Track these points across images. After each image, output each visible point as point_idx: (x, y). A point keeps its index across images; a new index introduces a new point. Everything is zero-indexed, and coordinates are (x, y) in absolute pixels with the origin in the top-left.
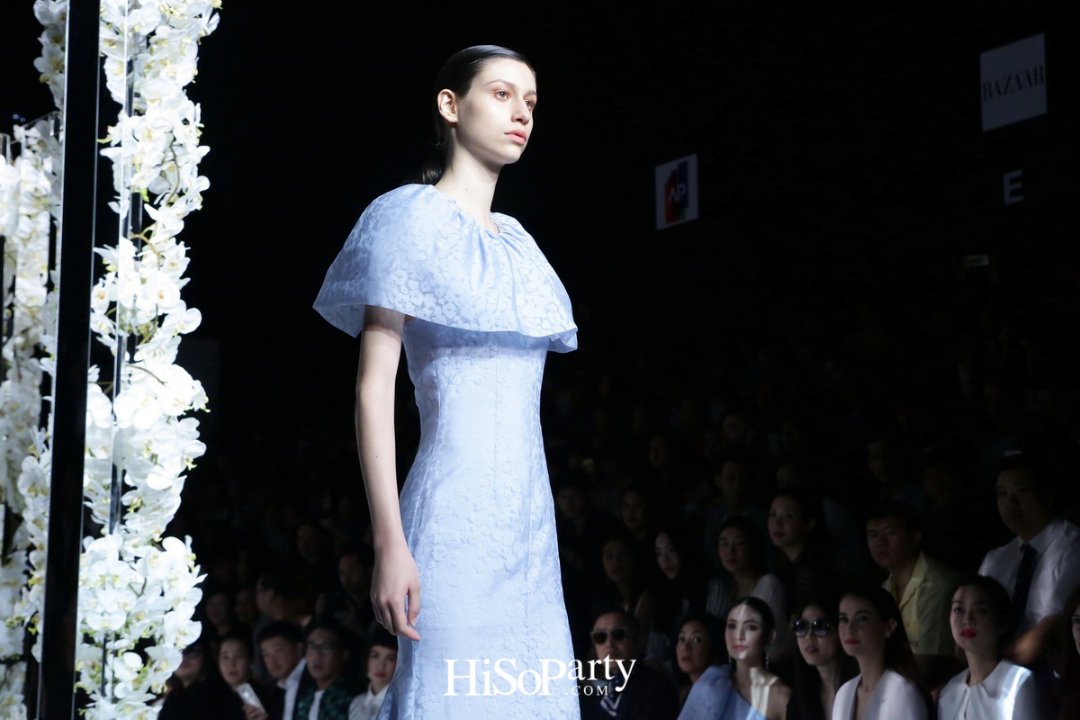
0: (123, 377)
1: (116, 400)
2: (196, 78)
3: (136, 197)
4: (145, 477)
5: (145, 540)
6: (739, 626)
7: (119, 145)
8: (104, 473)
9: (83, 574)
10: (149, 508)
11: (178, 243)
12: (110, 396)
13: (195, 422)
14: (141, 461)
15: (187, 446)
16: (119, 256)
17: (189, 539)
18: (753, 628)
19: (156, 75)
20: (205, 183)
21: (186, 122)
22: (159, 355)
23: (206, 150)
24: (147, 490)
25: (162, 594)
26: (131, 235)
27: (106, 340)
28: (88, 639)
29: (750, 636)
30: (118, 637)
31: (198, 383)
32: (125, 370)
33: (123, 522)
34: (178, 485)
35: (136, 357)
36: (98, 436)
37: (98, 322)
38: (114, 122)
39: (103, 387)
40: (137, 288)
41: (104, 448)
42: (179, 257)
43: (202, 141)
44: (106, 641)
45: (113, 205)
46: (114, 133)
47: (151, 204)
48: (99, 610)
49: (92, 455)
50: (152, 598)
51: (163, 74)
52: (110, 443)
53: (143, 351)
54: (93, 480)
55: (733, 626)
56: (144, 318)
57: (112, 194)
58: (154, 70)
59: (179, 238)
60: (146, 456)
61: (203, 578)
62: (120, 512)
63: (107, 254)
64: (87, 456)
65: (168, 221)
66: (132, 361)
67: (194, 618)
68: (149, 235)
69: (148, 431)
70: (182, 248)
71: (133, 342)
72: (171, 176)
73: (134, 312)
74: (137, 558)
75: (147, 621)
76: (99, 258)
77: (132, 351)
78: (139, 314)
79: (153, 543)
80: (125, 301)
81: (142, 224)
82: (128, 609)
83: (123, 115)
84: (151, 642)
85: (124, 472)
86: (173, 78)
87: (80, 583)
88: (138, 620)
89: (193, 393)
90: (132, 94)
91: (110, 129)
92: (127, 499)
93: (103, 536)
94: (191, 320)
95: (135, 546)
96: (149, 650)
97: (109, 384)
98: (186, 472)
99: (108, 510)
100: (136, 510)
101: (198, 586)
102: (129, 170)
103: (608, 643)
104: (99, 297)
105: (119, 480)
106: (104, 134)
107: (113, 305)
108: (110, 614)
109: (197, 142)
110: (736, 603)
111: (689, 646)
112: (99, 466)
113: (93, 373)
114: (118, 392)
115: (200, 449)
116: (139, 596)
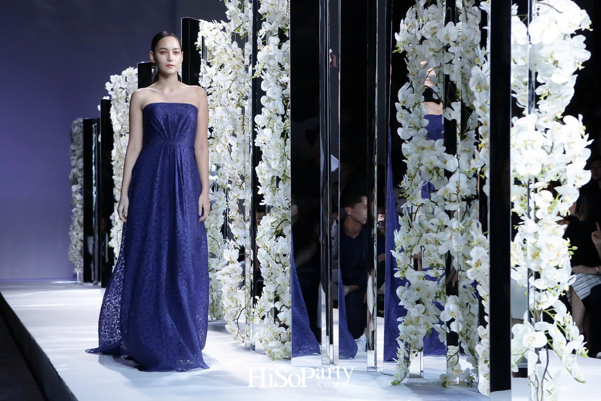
0: (534, 11)
1: (530, 25)
4: (550, 76)
5: (551, 118)
8: (523, 74)
9: (513, 140)
10: (553, 96)
12: (526, 23)
13: (582, 38)
14: (547, 65)
15: (578, 54)
17: (581, 117)
24: (552, 85)
25: (564, 153)
28: (518, 182)
30: (536, 180)
31: (584, 12)
32: (535, 5)
33: (537, 107)
34: (572, 80)
36: (519, 50)
39: (521, 18)
41: (523, 58)
44: (529, 183)
48: (524, 162)
49: (516, 63)
50: (557, 153)
52: (526, 55)
54: (517, 79)
60: (551, 61)
61: (591, 142)
62: (535, 99)
64: (512, 64)
69: (551, 45)
74: (547, 129)
75: (555, 170)
79: (557, 120)
82: (543, 162)
84: (558, 183)
85: (537, 74)
87: (511, 146)
88: (550, 169)
89: (581, 19)
92: (538, 91)
93: (524, 116)
95: (545, 122)
96: (557, 188)
97: (526, 16)
98: (577, 71)
99: (527, 99)
100: (545, 98)
101: (587, 147)
105: (533, 79)
108: (531, 165)
112: (521, 69)
113: (514, 8)
114: (531, 20)
115: (587, 55)
116: (549, 154)
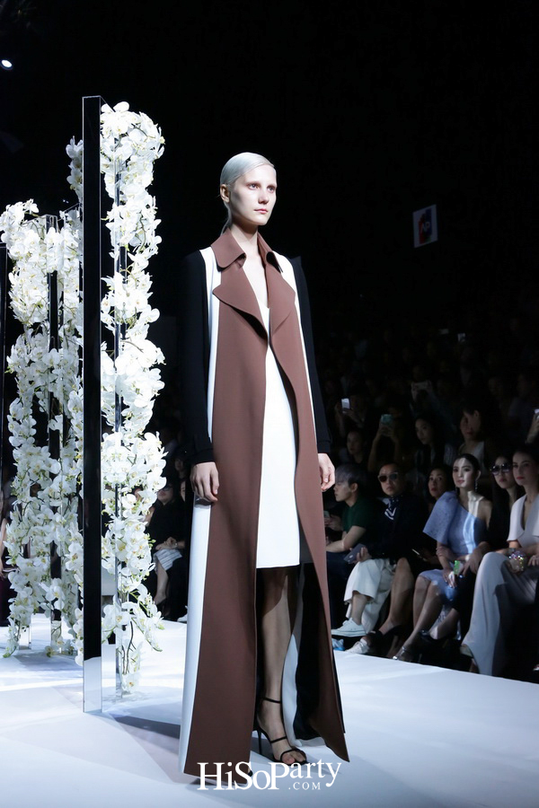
0: (120, 347)
1: (116, 360)
2: (152, 182)
3: (122, 249)
4: (133, 401)
5: (135, 434)
6: (460, 469)
7: (113, 221)
8: (112, 399)
9: (103, 453)
10: (136, 417)
11: (146, 273)
12: (113, 358)
13: (158, 371)
14: (131, 392)
15: (154, 383)
16: (114, 282)
17: (158, 433)
18: (467, 470)
19: (131, 182)
20: (159, 240)
21: (148, 206)
22: (138, 333)
23: (159, 221)
24: (135, 408)
25: (145, 463)
26: (121, 270)
27: (110, 328)
28: (108, 487)
29: (466, 475)
30: (123, 486)
31: (159, 349)
32: (121, 343)
33: (123, 425)
34: (151, 404)
35: (126, 336)
36: (108, 379)
37: (105, 318)
38: (110, 209)
39: (109, 353)
40: (125, 299)
41: (111, 386)
42: (146, 282)
43: (157, 217)
44: (117, 488)
45: (111, 254)
46: (110, 215)
47: (131, 252)
48: (112, 472)
49: (105, 390)
50: (140, 464)
51: (135, 181)
52: (113, 383)
53: (129, 333)
54: (106, 403)
55: (457, 470)
56: (129, 314)
57: (111, 248)
58: (130, 180)
59: (146, 270)
60: (134, 389)
61: (165, 454)
62: (121, 420)
63: (108, 281)
64: (102, 390)
65: (141, 261)
66: (124, 338)
67: (162, 476)
68: (130, 269)
69: (133, 376)
70: (148, 276)
71: (124, 327)
72: (141, 236)
73: (124, 311)
74: (131, 444)
75: (138, 478)
76: (104, 283)
77: (124, 333)
78: (127, 313)
79: (139, 436)
80: (119, 307)
81: (126, 264)
82: (128, 471)
83: (115, 205)
84: (141, 488)
85: (122, 398)
86: (140, 183)
87: (102, 458)
88: (133, 477)
89: (158, 355)
90: (119, 192)
91: (108, 213)
92: (124, 413)
93: (113, 432)
94: (155, 315)
95: (130, 438)
96: (139, 492)
97: (113, 352)
98: (155, 397)
99: (114, 419)
100: (129, 419)
101: (163, 458)
102: (118, 235)
103: (388, 481)
104: (105, 305)
105: (120, 402)
106: (105, 215)
107: (112, 308)
108: (118, 474)
109: (154, 217)
110: (458, 457)
111: (435, 482)
112: (107, 396)
113: (104, 346)
114: (117, 355)
115: (162, 385)
116: (133, 464)
